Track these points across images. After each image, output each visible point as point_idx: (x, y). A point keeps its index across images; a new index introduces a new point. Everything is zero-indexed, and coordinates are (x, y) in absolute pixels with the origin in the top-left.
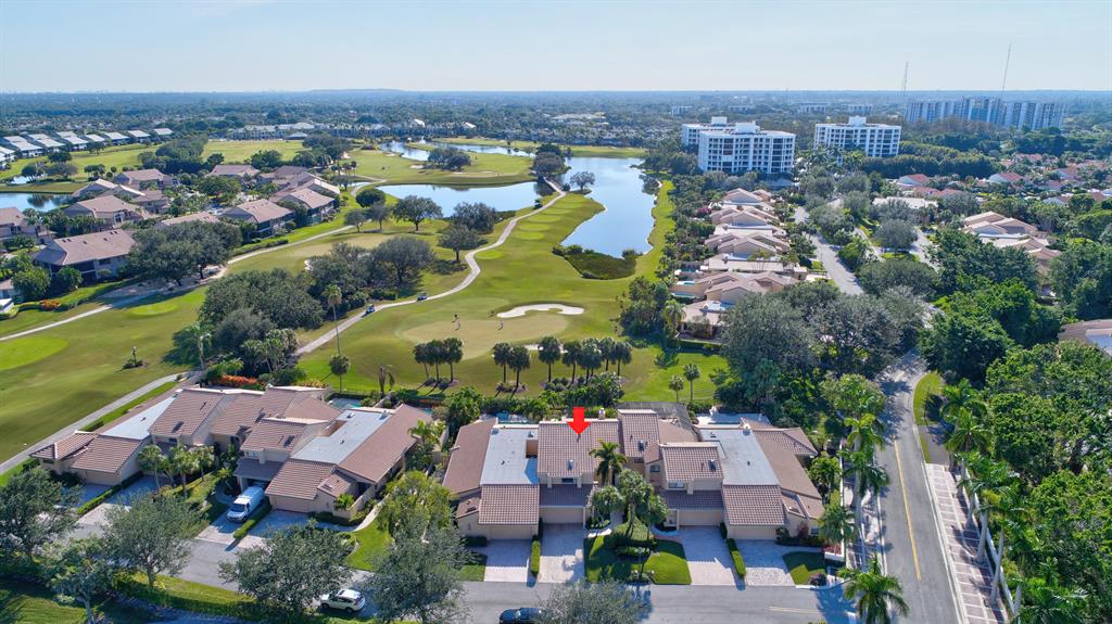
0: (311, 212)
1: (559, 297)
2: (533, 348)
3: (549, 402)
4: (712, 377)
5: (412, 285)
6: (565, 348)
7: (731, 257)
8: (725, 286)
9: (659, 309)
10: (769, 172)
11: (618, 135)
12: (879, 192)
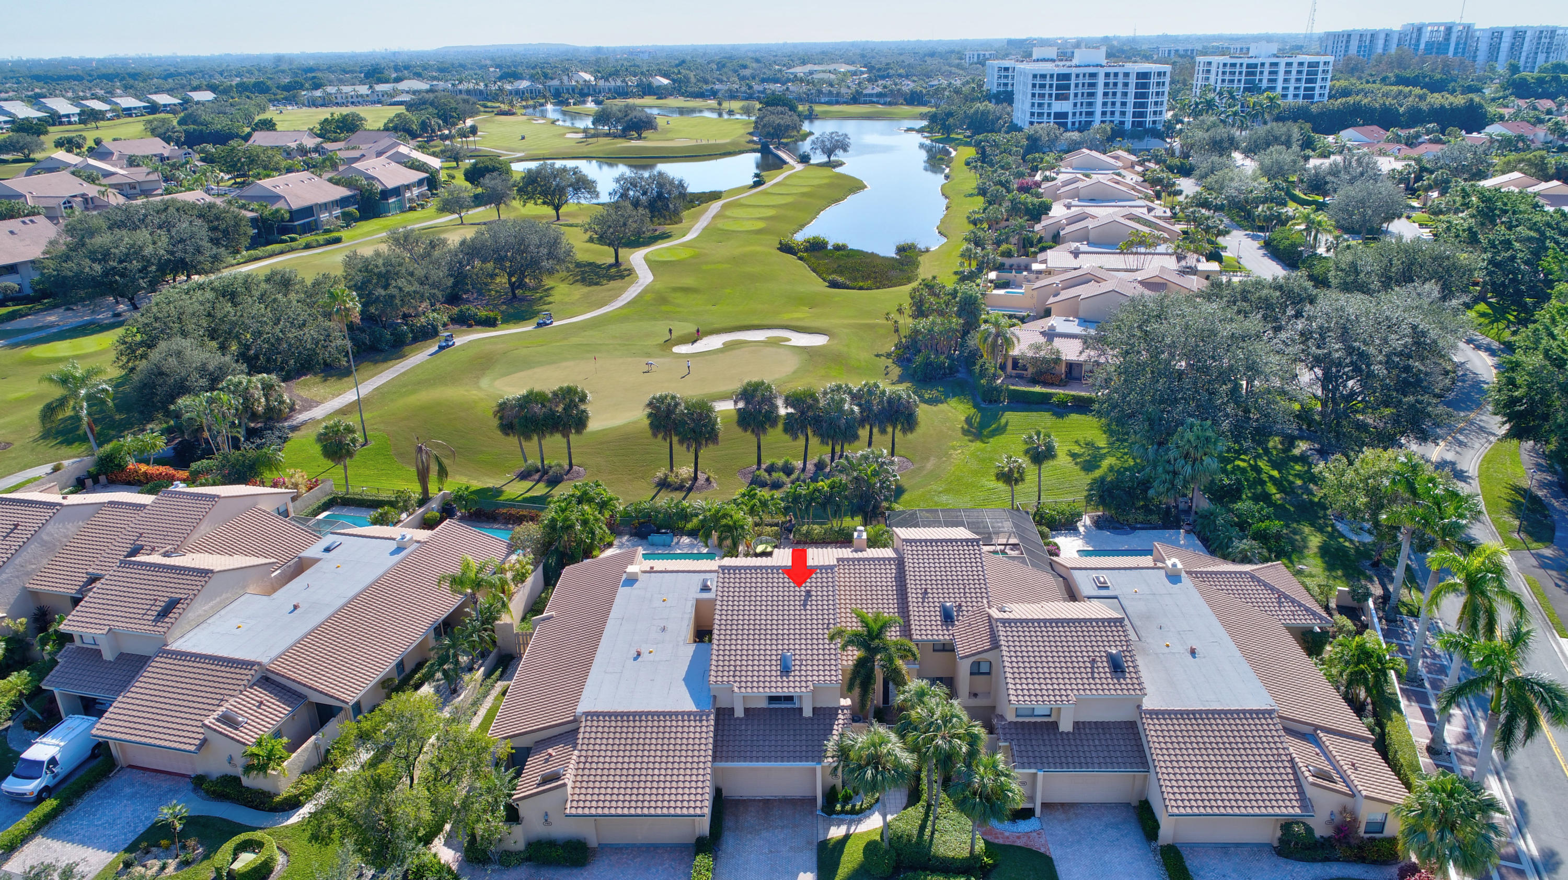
0: (386, 193)
1: (786, 318)
2: (725, 408)
3: (752, 511)
4: (1074, 456)
5: (532, 302)
6: (788, 403)
7: (1084, 247)
8: (1084, 291)
9: (965, 333)
10: (1128, 126)
11: (885, 87)
12: (1314, 150)
